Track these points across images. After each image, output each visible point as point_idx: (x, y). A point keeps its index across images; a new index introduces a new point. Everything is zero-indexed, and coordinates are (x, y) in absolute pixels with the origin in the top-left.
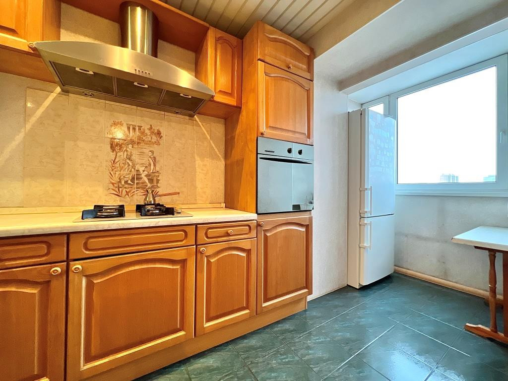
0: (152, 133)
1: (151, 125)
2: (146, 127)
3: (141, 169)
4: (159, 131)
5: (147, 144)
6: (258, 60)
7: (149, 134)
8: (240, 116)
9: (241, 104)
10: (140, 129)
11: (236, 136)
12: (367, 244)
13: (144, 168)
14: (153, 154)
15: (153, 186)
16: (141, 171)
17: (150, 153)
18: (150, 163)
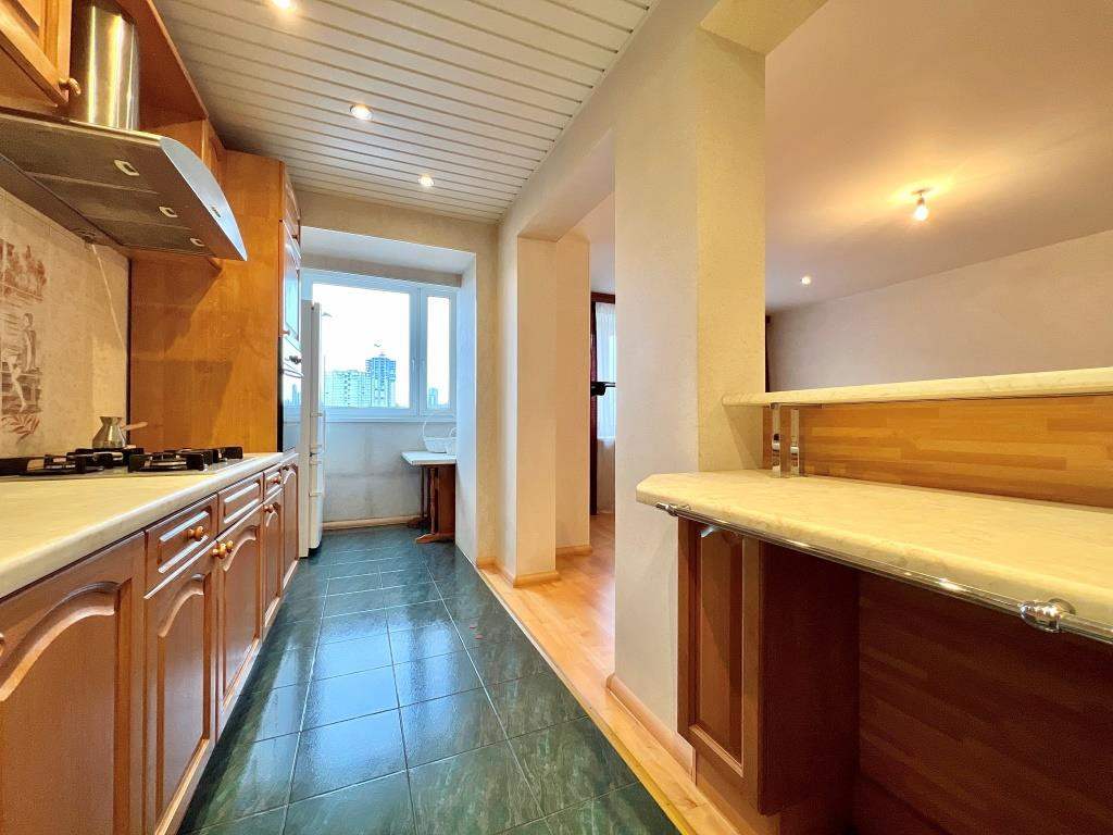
0: (31, 268)
1: (28, 247)
2: (20, 250)
3: (12, 360)
4: (41, 266)
5: (21, 295)
6: (281, 221)
7: (25, 268)
8: (215, 283)
9: (222, 263)
10: (10, 253)
11: (195, 314)
12: (320, 489)
13: (16, 357)
14: (31, 323)
15: (30, 407)
16: (11, 366)
17: (27, 319)
18: (26, 346)
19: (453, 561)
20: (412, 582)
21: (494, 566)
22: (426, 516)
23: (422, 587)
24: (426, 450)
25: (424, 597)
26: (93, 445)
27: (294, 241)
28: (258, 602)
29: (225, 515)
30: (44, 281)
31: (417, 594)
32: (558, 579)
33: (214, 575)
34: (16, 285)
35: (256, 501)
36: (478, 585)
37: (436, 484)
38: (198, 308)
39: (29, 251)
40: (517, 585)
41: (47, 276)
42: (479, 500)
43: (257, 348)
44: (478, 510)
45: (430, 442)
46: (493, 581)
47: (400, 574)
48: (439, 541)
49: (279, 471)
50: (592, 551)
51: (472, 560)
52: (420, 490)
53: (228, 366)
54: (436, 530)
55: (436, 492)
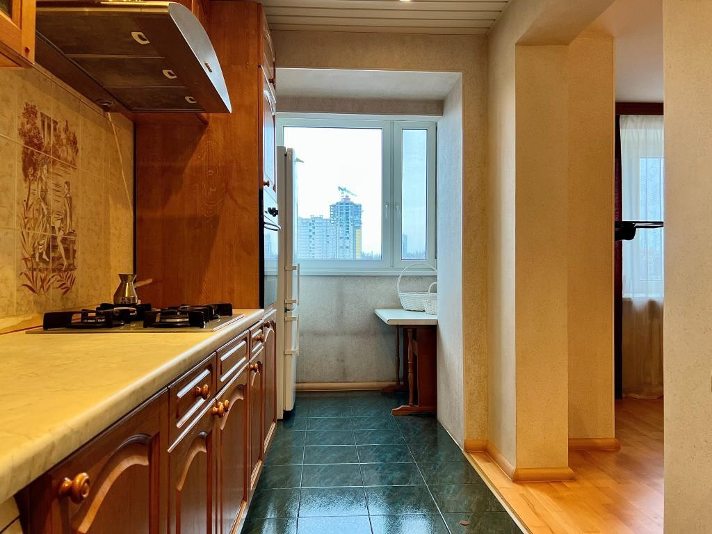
0: (68, 139)
1: (67, 122)
2: (61, 126)
3: (57, 224)
4: (75, 138)
5: (63, 165)
6: (260, 66)
7: (65, 141)
8: (203, 138)
9: (208, 117)
10: (55, 129)
11: (187, 171)
12: (294, 348)
13: (60, 221)
14: (69, 190)
15: (69, 265)
16: (57, 229)
17: (66, 187)
18: (66, 211)
19: (435, 440)
20: (392, 459)
21: (487, 453)
22: (402, 383)
23: (403, 468)
24: (402, 308)
25: (404, 480)
26: (114, 301)
27: (270, 85)
28: (245, 464)
29: (221, 374)
30: (77, 152)
31: (397, 475)
32: (572, 479)
33: (214, 433)
34: (59, 157)
35: (244, 359)
36: (467, 474)
37: (413, 348)
38: (189, 164)
39: (67, 125)
40: (517, 479)
41: (79, 146)
42: (467, 369)
43: (240, 201)
44: (466, 383)
45: (407, 299)
46: (486, 471)
47: (378, 450)
48: (418, 415)
49: (261, 328)
50: (617, 448)
51: (459, 441)
52: (394, 353)
53: (215, 220)
54: (415, 402)
55: (415, 358)
